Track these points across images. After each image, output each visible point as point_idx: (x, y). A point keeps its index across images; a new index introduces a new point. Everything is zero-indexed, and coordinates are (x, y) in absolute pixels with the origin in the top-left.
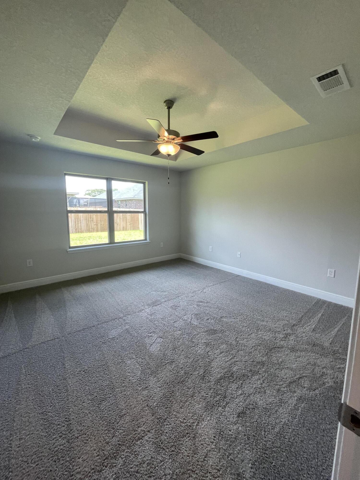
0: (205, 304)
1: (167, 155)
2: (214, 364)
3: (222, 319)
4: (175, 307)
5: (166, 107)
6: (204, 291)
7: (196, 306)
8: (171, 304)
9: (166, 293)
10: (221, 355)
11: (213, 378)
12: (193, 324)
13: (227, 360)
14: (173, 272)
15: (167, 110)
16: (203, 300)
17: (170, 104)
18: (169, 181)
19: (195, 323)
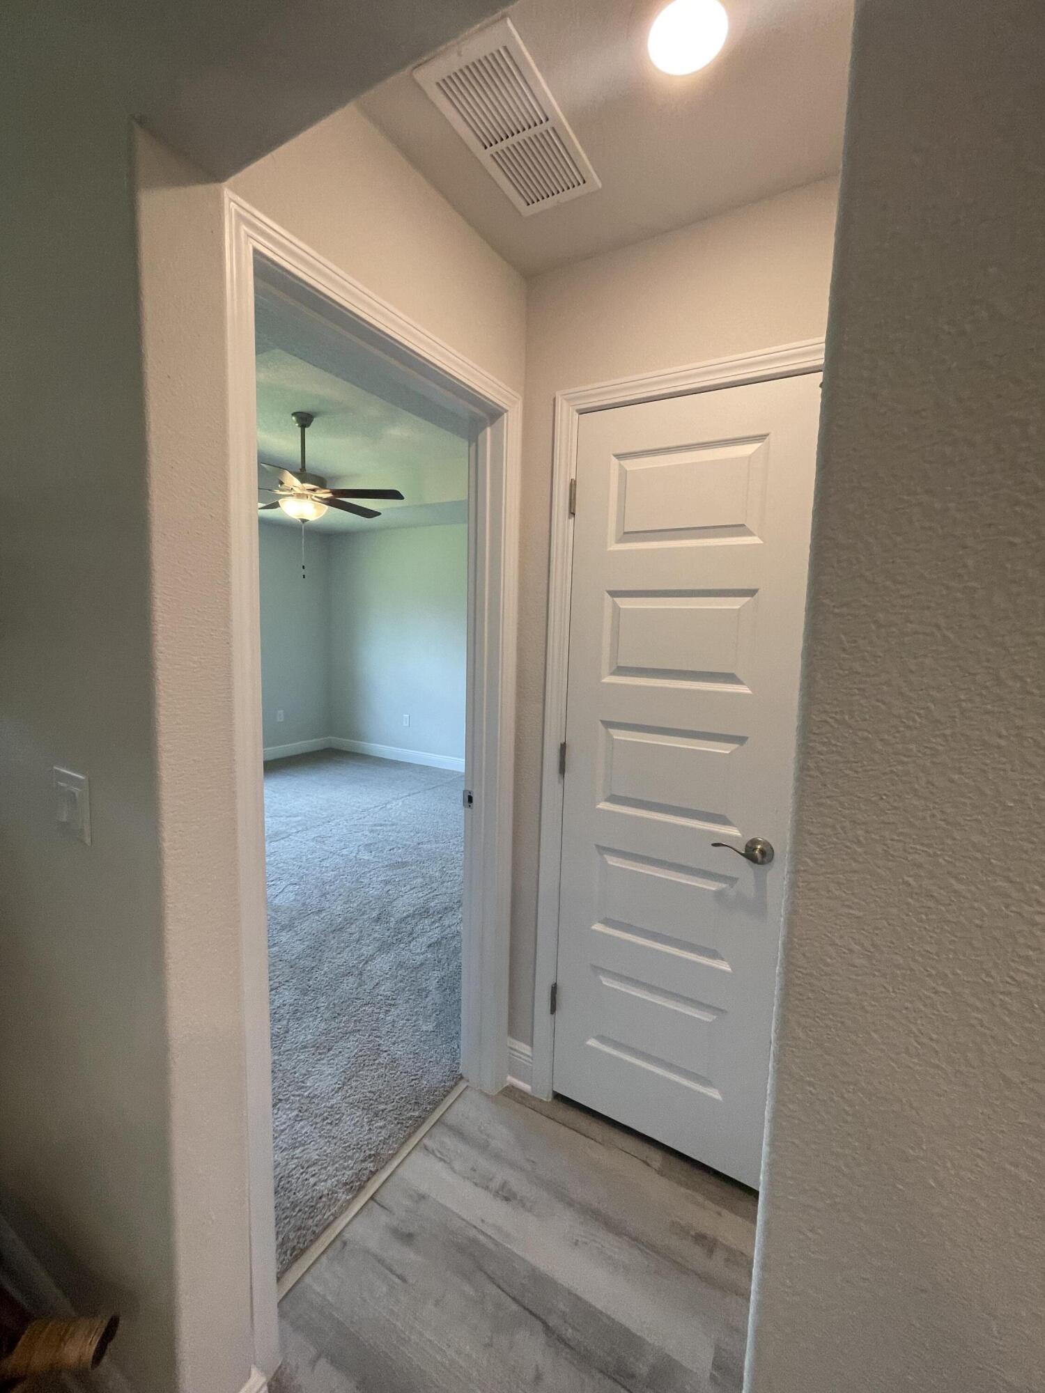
0: (389, 828)
1: (300, 521)
2: (399, 903)
3: (420, 846)
4: (320, 839)
5: (297, 425)
6: (389, 806)
7: (367, 833)
8: (312, 834)
9: (300, 818)
10: (412, 892)
11: (392, 919)
12: (360, 860)
13: (420, 896)
14: (314, 778)
15: (300, 428)
16: (383, 823)
17: (305, 419)
18: (303, 572)
19: (366, 856)
